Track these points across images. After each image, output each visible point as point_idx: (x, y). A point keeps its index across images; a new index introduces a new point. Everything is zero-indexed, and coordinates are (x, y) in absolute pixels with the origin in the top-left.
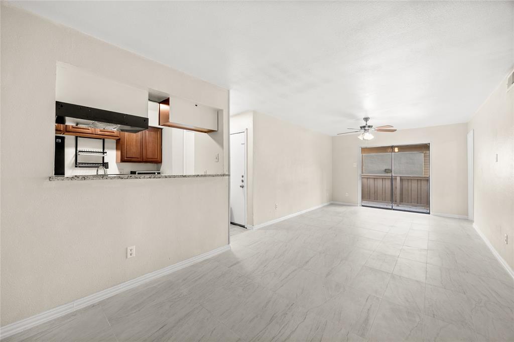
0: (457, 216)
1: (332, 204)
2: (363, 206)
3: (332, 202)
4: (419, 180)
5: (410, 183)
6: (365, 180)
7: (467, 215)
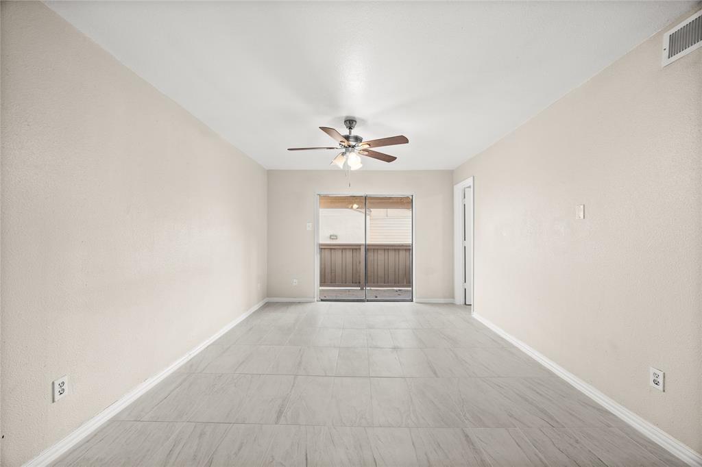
0: (442, 301)
1: (268, 306)
2: (322, 300)
3: (267, 300)
4: (397, 248)
5: (376, 254)
6: (327, 253)
7: (453, 298)
